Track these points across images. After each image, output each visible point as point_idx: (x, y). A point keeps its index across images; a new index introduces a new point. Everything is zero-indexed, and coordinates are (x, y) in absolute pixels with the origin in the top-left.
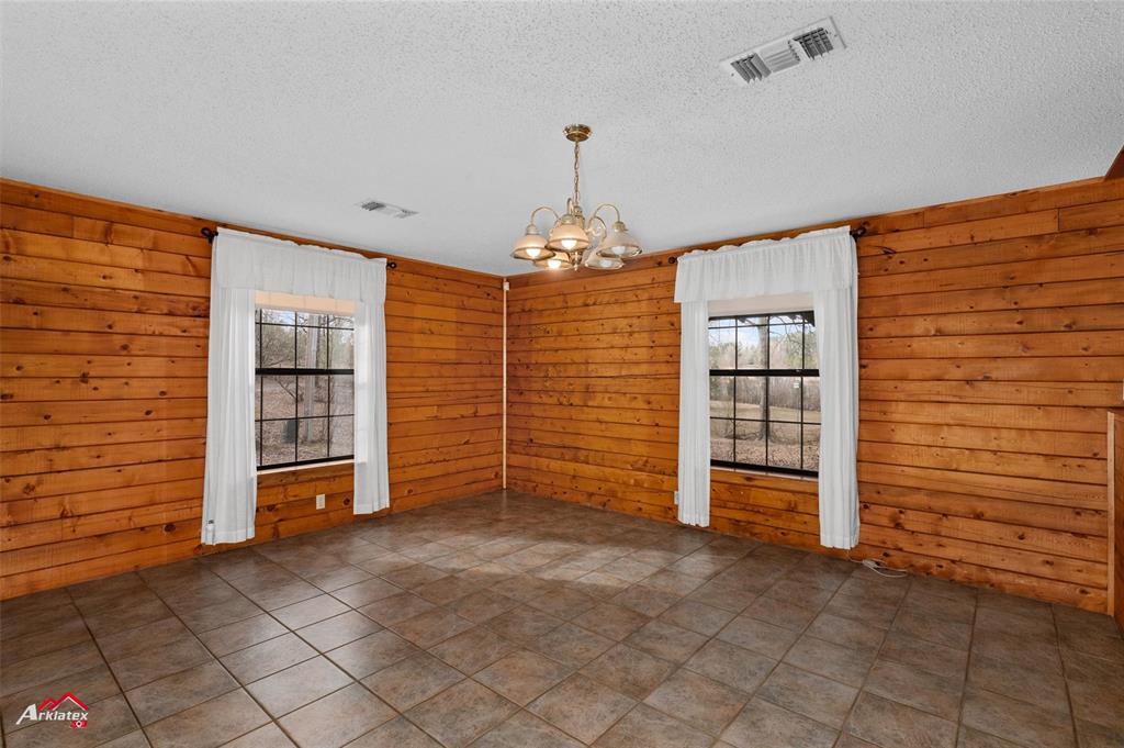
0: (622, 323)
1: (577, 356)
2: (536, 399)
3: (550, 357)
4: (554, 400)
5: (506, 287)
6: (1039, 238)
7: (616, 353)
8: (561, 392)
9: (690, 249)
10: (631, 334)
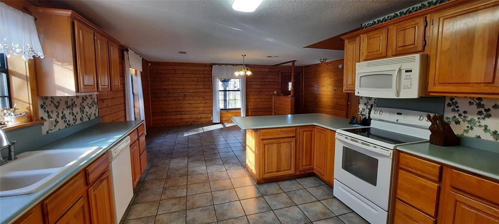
0: (196, 79)
1: (180, 87)
2: (165, 99)
3: (171, 87)
4: (173, 99)
5: (150, 65)
6: (267, 72)
7: (194, 86)
8: (175, 97)
9: (216, 64)
10: (198, 82)
